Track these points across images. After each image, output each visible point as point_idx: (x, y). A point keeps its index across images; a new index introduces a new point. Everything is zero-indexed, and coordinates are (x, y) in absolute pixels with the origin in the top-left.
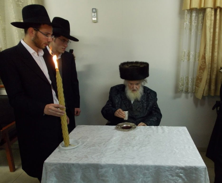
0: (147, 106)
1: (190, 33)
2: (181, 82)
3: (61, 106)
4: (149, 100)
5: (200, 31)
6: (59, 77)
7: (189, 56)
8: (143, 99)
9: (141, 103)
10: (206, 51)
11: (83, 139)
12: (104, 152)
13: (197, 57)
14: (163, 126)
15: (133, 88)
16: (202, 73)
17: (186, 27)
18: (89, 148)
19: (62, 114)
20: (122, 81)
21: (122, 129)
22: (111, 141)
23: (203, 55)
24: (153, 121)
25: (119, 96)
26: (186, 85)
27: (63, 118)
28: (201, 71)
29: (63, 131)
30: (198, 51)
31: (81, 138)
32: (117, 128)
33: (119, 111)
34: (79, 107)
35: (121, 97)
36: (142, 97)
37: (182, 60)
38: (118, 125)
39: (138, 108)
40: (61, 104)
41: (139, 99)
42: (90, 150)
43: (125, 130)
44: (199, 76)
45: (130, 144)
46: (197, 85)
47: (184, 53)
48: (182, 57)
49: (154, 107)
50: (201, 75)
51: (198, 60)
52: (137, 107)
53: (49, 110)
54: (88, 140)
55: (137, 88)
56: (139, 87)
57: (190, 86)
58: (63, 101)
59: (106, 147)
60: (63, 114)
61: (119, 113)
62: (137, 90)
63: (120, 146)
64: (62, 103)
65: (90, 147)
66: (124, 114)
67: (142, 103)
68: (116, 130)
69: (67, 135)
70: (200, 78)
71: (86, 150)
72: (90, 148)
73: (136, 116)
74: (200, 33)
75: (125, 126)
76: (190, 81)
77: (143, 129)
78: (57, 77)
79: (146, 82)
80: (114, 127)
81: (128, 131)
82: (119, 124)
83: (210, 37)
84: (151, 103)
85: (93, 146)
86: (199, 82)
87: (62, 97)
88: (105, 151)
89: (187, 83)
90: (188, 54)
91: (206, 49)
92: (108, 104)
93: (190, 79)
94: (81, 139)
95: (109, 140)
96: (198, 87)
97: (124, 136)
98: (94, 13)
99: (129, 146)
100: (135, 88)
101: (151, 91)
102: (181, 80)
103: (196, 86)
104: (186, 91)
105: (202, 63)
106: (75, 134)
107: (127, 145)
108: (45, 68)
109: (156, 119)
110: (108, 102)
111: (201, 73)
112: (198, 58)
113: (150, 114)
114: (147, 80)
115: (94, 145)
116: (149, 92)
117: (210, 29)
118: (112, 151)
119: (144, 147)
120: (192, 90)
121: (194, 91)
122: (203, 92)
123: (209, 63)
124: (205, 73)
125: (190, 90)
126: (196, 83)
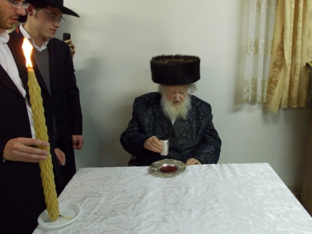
0: (198, 128)
1: (259, 11)
2: (246, 87)
3: (39, 142)
4: (200, 117)
5: (273, 7)
6: (33, 83)
7: (256, 46)
8: (190, 117)
9: (187, 122)
10: (284, 38)
11: (91, 198)
12: (137, 228)
13: (269, 48)
14: (231, 163)
15: (175, 98)
16: (278, 72)
18: (104, 221)
19: (41, 156)
20: (154, 87)
21: (161, 173)
22: (146, 201)
23: (279, 45)
24: (209, 153)
25: (150, 112)
26: (252, 91)
27: (44, 166)
28: (277, 69)
29: (44, 191)
30: (270, 39)
31: (88, 196)
32: (151, 172)
33: (152, 139)
34: (80, 133)
35: (154, 114)
36: (190, 112)
37: (247, 52)
38: (152, 166)
39: (184, 131)
40: (41, 139)
41: (184, 117)
42: (107, 224)
43: (166, 174)
44: (272, 78)
45: (181, 205)
46: (270, 92)
47: (250, 41)
48: (248, 48)
49: (209, 129)
50: (276, 76)
51: (271, 52)
52: (182, 130)
53: (15, 152)
54: (102, 200)
55: (181, 98)
56: (185, 96)
57: (259, 93)
58: (44, 133)
59: (137, 215)
60: (44, 157)
61: (151, 144)
62: (180, 102)
63: (163, 211)
64: (42, 137)
65: (106, 217)
66: (162, 145)
67: (189, 123)
68: (150, 176)
69: (55, 198)
70: (274, 80)
71: (100, 225)
72: (107, 220)
73: (181, 145)
74: (274, 11)
75: (165, 165)
76: (260, 86)
77: (198, 171)
78: (31, 84)
79: (195, 88)
80: (145, 169)
81: (174, 176)
82: (154, 163)
83: (291, 16)
84: (203, 122)
85: (112, 216)
86: (274, 87)
87: (41, 124)
88: (137, 226)
89: (255, 89)
90: (254, 43)
91: (284, 35)
92: (133, 127)
93: (260, 83)
94: (88, 198)
95: (141, 198)
96: (271, 94)
97: (167, 188)
99: (181, 209)
100: (178, 99)
101: (202, 102)
102: (246, 84)
103: (267, 93)
104: (252, 100)
105: (277, 57)
106: (76, 187)
107: (177, 208)
108: (12, 66)
109: (214, 150)
110: (132, 122)
111: (276, 73)
112: (271, 49)
113: (203, 141)
114: (195, 85)
115: (113, 213)
116: (198, 104)
117: (291, 4)
118: (151, 225)
119: (210, 212)
120: (262, 100)
121: (265, 101)
122: (279, 103)
123: (289, 58)
124: (282, 73)
125: (259, 99)
126: (268, 88)
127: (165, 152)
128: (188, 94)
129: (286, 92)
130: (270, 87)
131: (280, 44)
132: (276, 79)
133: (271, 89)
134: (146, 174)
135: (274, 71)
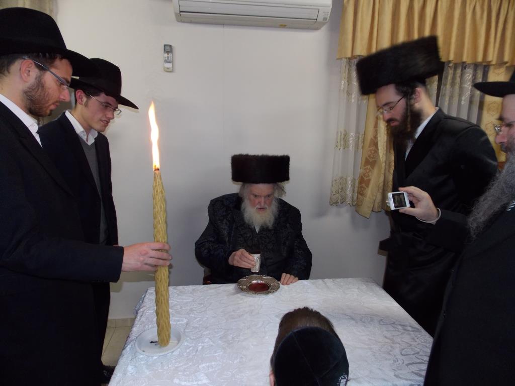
2: (335, 187)
7: (345, 140)
10: (378, 131)
13: (360, 143)
15: (259, 203)
16: (370, 171)
17: (344, 88)
23: (371, 139)
26: (341, 192)
28: (369, 167)
30: (362, 132)
33: (240, 253)
37: (337, 146)
44: (363, 177)
46: (361, 192)
47: (340, 134)
50: (368, 174)
51: (363, 147)
55: (266, 204)
56: (271, 201)
57: (349, 193)
61: (240, 259)
62: (266, 208)
66: (252, 260)
70: (365, 179)
76: (350, 186)
86: (365, 187)
89: (343, 190)
90: (344, 137)
91: (378, 129)
93: (350, 182)
96: (362, 195)
98: (168, 54)
100: (263, 204)
102: (335, 184)
103: (358, 194)
105: (369, 153)
111: (368, 171)
112: (362, 144)
120: (353, 201)
121: (355, 203)
122: (372, 205)
123: (383, 154)
124: (375, 171)
125: (349, 200)
126: (358, 188)
127: (256, 269)
128: (275, 197)
129: (380, 193)
130: (361, 187)
131: (373, 138)
132: (368, 178)
133: (362, 189)
134: (234, 294)
135: (365, 169)
